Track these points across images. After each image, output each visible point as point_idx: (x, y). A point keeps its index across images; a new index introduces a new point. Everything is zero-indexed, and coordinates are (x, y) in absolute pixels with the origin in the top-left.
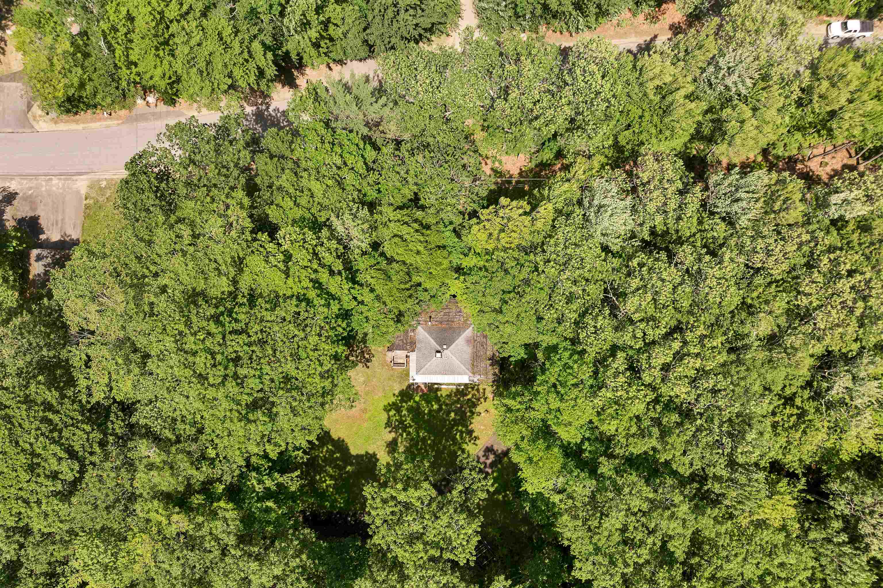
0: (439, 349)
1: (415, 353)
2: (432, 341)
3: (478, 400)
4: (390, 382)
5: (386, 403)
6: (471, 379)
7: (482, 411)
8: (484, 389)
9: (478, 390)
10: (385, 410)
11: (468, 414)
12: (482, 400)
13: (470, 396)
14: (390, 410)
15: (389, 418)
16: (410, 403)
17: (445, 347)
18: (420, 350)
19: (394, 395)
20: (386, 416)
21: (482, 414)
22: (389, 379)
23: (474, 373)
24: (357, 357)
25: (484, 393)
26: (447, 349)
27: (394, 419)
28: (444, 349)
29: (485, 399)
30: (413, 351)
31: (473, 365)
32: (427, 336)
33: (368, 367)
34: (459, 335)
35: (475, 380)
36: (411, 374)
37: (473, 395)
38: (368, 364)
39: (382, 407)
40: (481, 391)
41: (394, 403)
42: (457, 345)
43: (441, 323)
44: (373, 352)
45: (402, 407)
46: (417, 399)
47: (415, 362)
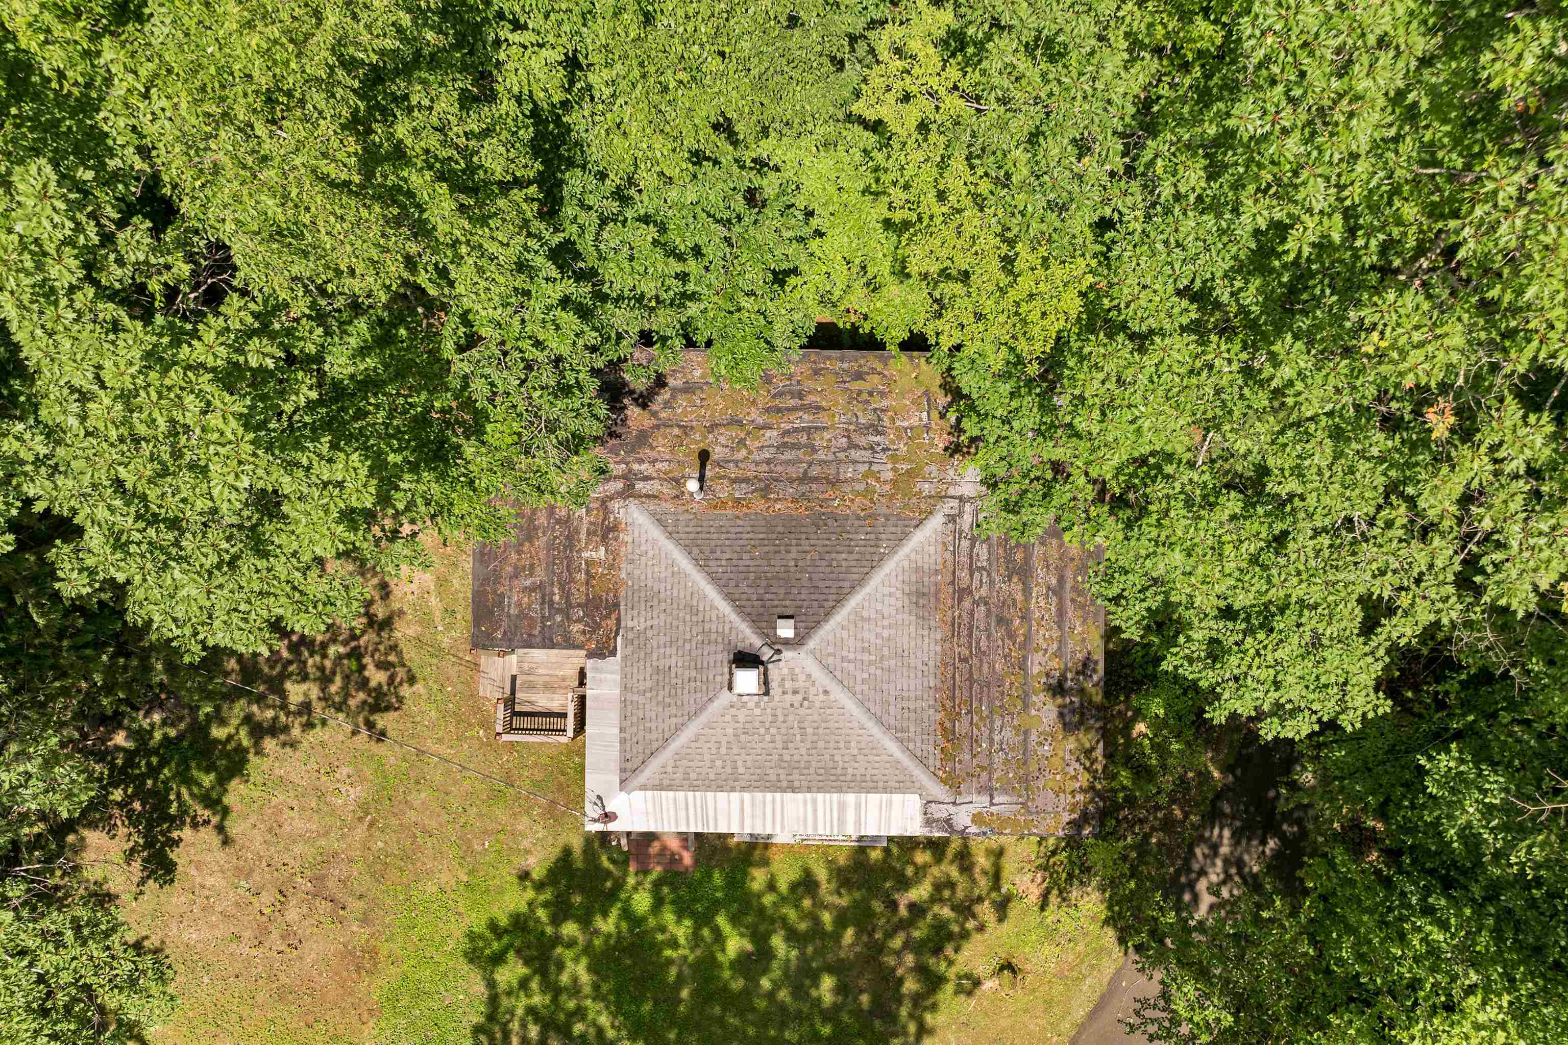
0: (751, 639)
1: (613, 663)
2: (711, 593)
3: (965, 910)
4: (501, 814)
5: (478, 922)
6: (939, 812)
7: (981, 969)
8: (999, 854)
9: (964, 859)
10: (473, 956)
11: (910, 985)
12: (985, 911)
13: (920, 892)
14: (498, 959)
15: (493, 1000)
16: (608, 924)
17: (786, 630)
18: (640, 641)
19: (524, 876)
20: (480, 988)
21: (989, 985)
22: (496, 796)
23: (953, 782)
24: (325, 680)
25: (996, 877)
26: (798, 642)
27: (520, 1005)
28: (779, 645)
29: (1002, 907)
30: (604, 651)
31: (949, 734)
32: (684, 563)
33: (381, 736)
34: (873, 563)
35: (963, 818)
36: (593, 783)
37: (938, 887)
38: (382, 721)
39: (456, 941)
40: (982, 861)
41: (520, 924)
42: (859, 619)
43: (765, 492)
44: (411, 654)
45: (557, 940)
46: (642, 902)
47: (614, 717)
